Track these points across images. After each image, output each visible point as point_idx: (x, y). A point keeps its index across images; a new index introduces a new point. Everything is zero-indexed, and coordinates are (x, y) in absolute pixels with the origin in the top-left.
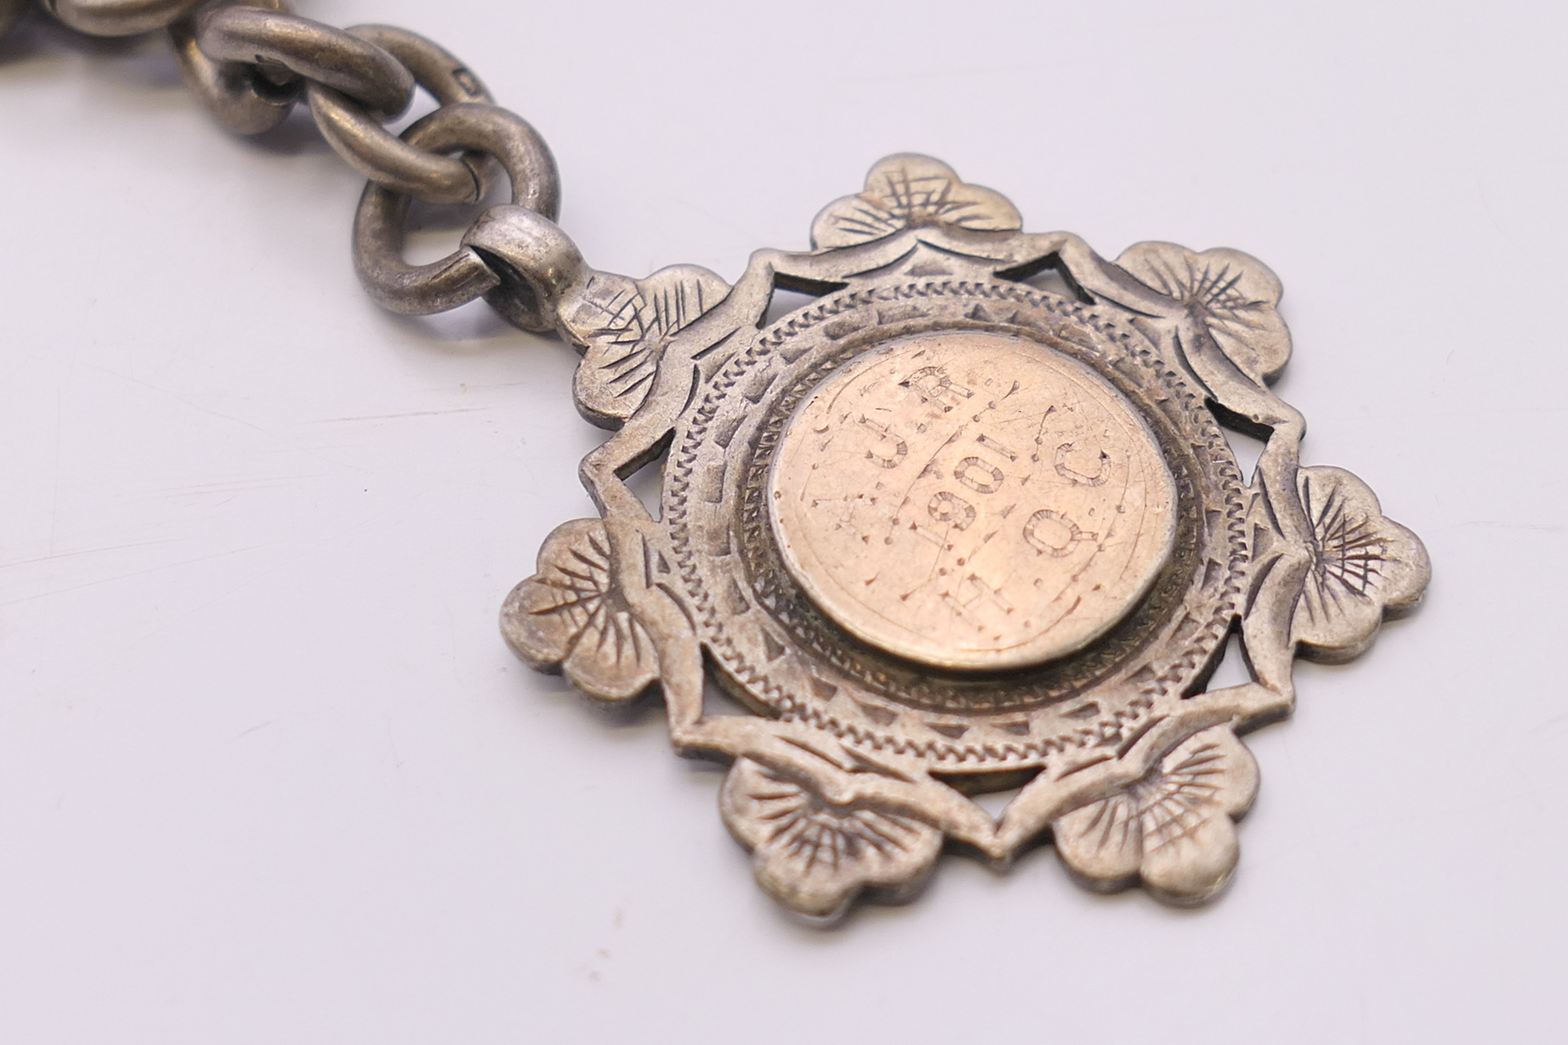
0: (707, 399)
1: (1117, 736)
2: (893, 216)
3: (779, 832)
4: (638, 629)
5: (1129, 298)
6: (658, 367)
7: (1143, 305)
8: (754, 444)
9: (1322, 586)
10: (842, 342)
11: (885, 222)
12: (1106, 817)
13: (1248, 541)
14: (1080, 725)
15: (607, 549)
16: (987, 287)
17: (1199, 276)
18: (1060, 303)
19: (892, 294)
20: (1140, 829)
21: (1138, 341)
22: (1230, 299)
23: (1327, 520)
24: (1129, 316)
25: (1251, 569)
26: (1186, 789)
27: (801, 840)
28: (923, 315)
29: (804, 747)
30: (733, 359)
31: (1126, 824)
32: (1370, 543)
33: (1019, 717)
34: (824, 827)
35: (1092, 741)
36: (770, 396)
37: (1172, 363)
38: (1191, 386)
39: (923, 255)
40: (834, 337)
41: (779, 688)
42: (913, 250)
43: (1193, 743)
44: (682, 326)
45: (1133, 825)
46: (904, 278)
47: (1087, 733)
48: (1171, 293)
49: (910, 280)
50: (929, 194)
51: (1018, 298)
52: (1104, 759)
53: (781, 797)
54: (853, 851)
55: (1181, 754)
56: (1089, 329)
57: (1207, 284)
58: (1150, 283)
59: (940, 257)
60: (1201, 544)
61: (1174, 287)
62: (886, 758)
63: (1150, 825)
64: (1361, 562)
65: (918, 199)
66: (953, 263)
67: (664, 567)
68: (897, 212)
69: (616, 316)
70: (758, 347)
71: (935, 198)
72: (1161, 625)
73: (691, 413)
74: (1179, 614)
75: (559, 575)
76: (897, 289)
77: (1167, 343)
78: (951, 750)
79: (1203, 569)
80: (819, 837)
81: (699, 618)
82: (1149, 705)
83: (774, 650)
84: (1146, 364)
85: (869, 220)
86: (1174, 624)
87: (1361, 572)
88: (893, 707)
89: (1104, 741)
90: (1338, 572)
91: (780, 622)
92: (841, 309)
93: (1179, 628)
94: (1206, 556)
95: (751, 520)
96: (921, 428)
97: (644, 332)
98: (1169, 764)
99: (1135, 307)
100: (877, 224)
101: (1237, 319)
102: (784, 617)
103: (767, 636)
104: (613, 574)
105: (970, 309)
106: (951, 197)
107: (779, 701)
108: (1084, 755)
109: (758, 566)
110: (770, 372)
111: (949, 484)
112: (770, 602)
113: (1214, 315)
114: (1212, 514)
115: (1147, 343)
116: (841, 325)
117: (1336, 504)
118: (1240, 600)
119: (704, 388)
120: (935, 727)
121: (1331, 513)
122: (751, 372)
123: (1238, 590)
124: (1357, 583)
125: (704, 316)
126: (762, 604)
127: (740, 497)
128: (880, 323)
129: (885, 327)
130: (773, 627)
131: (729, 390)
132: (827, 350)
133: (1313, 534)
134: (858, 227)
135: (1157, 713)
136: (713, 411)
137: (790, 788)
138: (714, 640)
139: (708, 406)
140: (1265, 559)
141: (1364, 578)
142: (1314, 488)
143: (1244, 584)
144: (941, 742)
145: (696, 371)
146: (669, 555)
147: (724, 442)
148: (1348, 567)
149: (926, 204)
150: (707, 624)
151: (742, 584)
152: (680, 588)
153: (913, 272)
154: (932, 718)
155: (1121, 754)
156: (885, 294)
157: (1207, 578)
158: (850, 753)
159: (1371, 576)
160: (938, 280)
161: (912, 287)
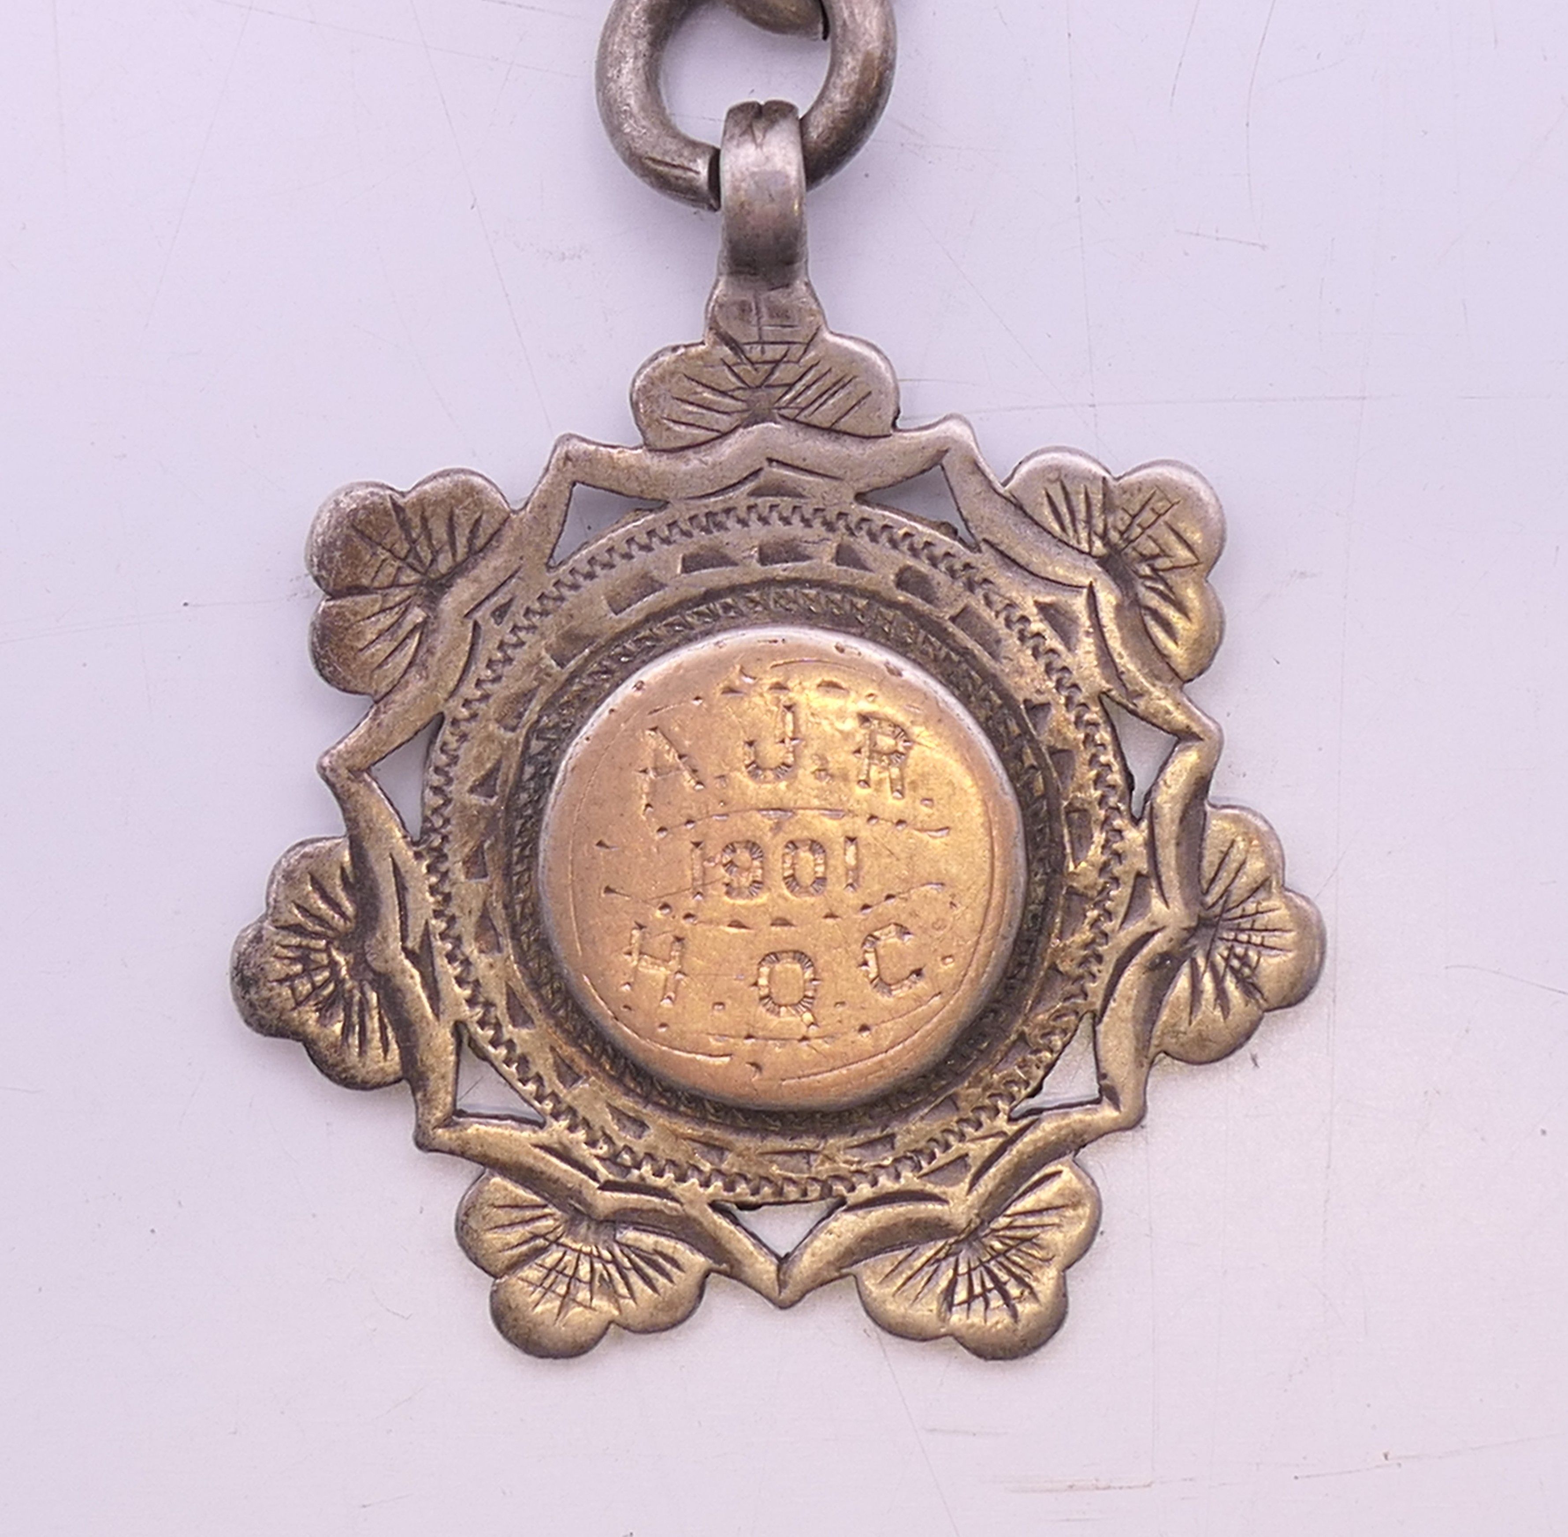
0: (728, 511)
1: (627, 1169)
2: (1104, 537)
3: (297, 929)
4: (414, 642)
5: (1168, 855)
6: (733, 430)
7: (1170, 874)
8: (710, 595)
9: (935, 1260)
10: (902, 597)
11: (1091, 532)
12: (528, 1214)
13: (942, 1158)
14: (613, 1128)
15: (480, 542)
16: (1080, 698)
17: (1251, 907)
18: (1113, 787)
19: (999, 607)
20: (543, 1250)
21: (1120, 894)
22: (1244, 960)
23: (1019, 1223)
24: (1144, 866)
25: (909, 1179)
26: (612, 1268)
27: (304, 956)
28: (994, 656)
29: (401, 889)
30: (796, 502)
31: (535, 1236)
32: (1020, 1280)
33: (582, 1064)
34: (333, 965)
35: (603, 1149)
36: (779, 570)
37: (1111, 952)
38: (1096, 987)
39: (1079, 604)
40: (901, 583)
41: (447, 821)
42: (1076, 588)
43: (667, 1244)
44: (801, 418)
45: (540, 1242)
46: (1030, 602)
47: (609, 1140)
48: (1207, 892)
49: (1031, 611)
50: (1163, 553)
51: (1088, 739)
52: (593, 1175)
53: (335, 905)
54: (326, 1008)
55: (646, 1241)
56: (1099, 837)
57: (1246, 924)
58: (1205, 864)
59: (1085, 621)
60: (904, 1114)
61: (1218, 889)
62: (448, 971)
63: (550, 1259)
64: (989, 1285)
65: (1146, 546)
66: (1087, 645)
67: (500, 613)
68: (1114, 536)
69: (762, 342)
70: (831, 515)
71: (1161, 563)
72: (781, 1134)
73: (700, 507)
74: (808, 1143)
75: (417, 521)
76: (1011, 605)
77: (1138, 927)
78: (498, 1026)
79: (877, 1134)
80: (320, 968)
81: (469, 690)
82: (682, 1178)
83: (485, 785)
84: (1094, 924)
85: (1082, 515)
86: (789, 1145)
87: (978, 1290)
88: (506, 941)
89: (611, 1160)
90: (963, 1269)
91: (521, 770)
92: (943, 567)
93: (791, 1153)
94: (895, 1127)
95: (616, 659)
96: (823, 771)
97: (765, 384)
98: (630, 1235)
99: (1163, 870)
100: (1081, 526)
101: (1219, 981)
102: (529, 770)
103: (496, 769)
104: (458, 570)
105: (1038, 699)
106: (1173, 578)
107: (435, 830)
108: (585, 1152)
109: (568, 704)
110: (810, 549)
111: (775, 844)
112: (536, 746)
113: (1208, 956)
114: (953, 1100)
115: (1122, 910)
116: (923, 579)
117: (1046, 1219)
118: (865, 1190)
119: (740, 497)
120: (511, 994)
121: (1031, 1220)
122: (797, 529)
123: (874, 1183)
124: (961, 1294)
125: (832, 431)
126: (527, 740)
127: (635, 628)
128: (953, 619)
129: (952, 628)
130: (509, 770)
131: (755, 524)
132: (881, 588)
133: (993, 1217)
134: (1063, 509)
135: (679, 1189)
136: (720, 526)
137: (349, 908)
138: (455, 722)
139: (721, 518)
140: (930, 1187)
141: (971, 1296)
142: (1051, 1186)
143: (886, 1183)
144: (500, 1011)
145: (756, 473)
146: (518, 609)
147: (691, 564)
148: (976, 1276)
149: (1146, 559)
150: (467, 703)
151: (535, 706)
152: (488, 648)
153: (1043, 608)
154: (520, 983)
155: (607, 1186)
156: (995, 598)
157: (870, 1144)
158: (427, 933)
159: (978, 1304)
160: (1053, 641)
161: (1024, 619)
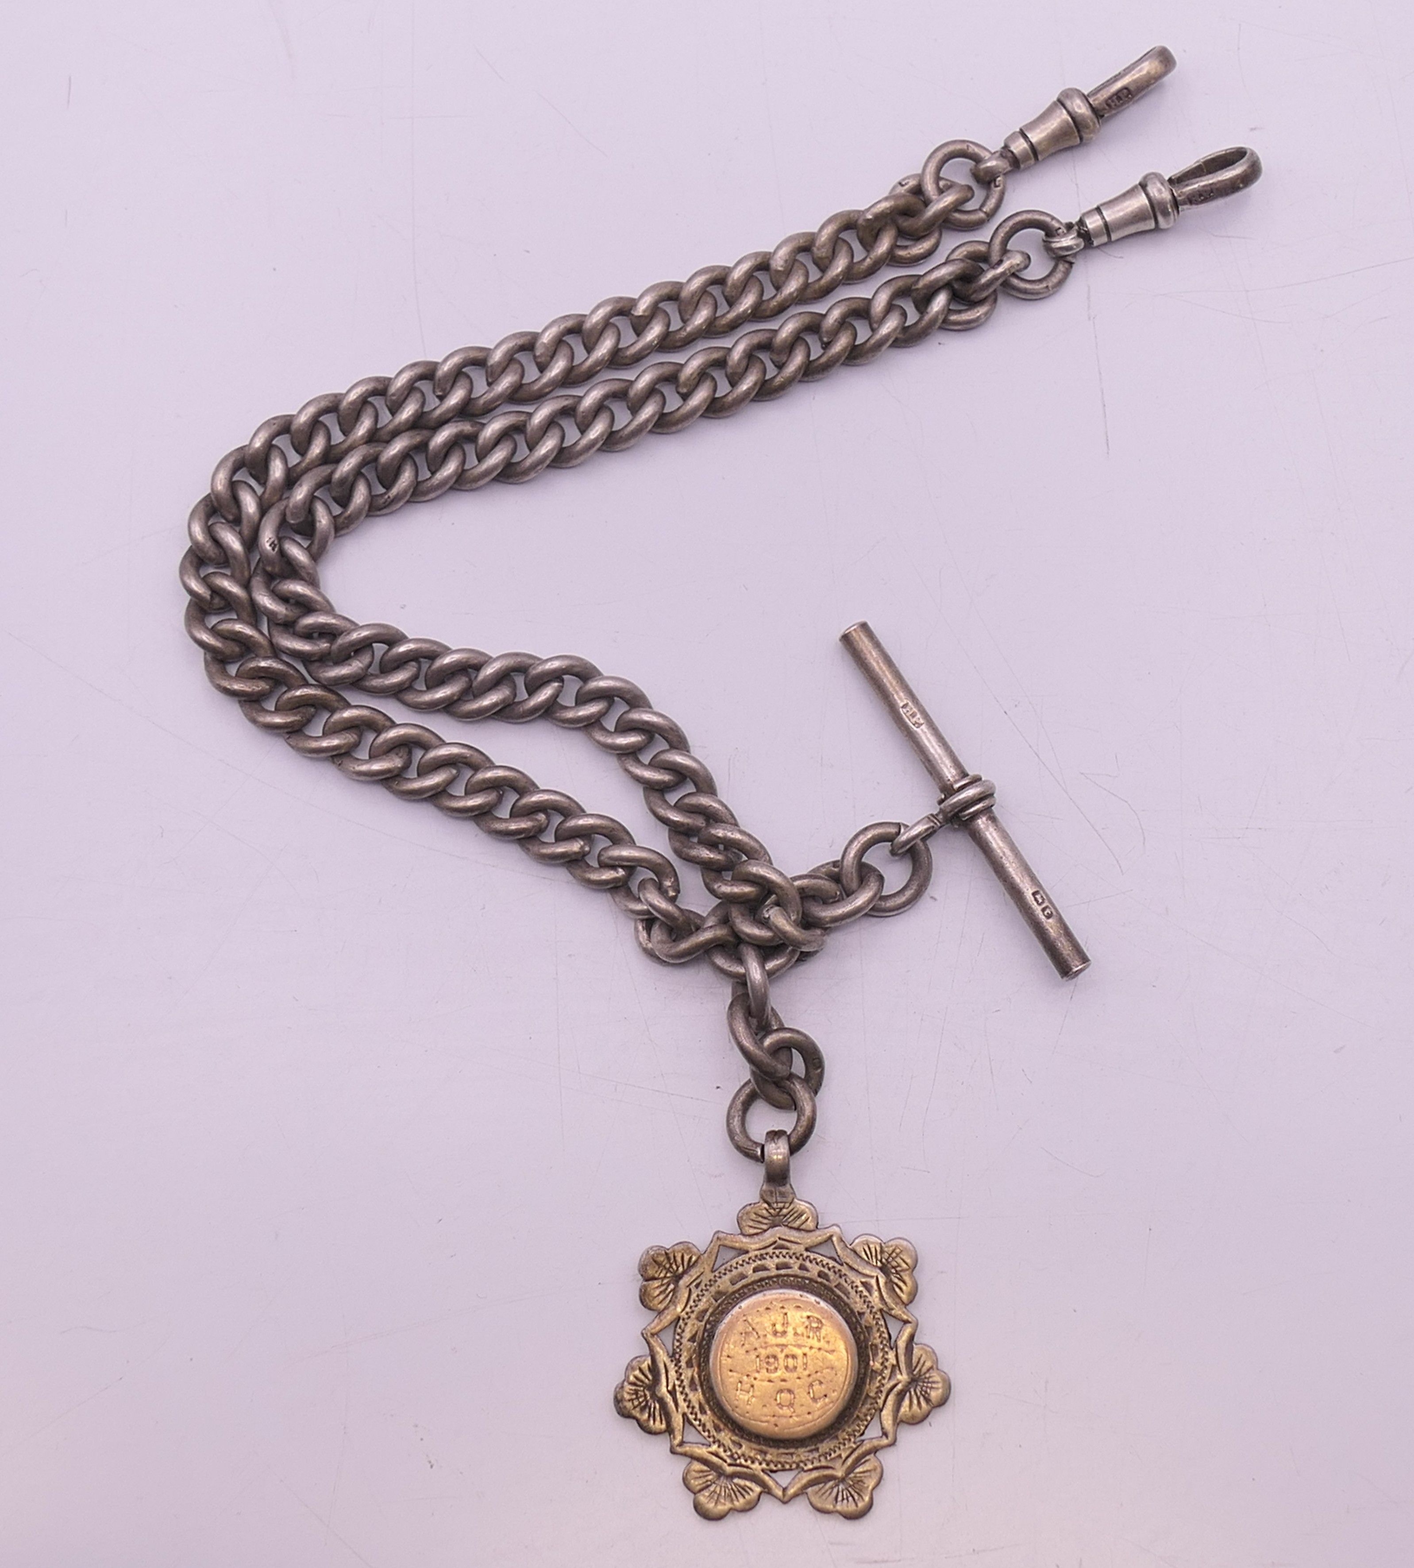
0: (767, 1254)
1: (736, 1460)
2: (881, 1261)
3: (634, 1384)
4: (671, 1294)
5: (902, 1358)
6: (768, 1229)
7: (903, 1365)
8: (762, 1280)
9: (832, 1488)
10: (819, 1280)
11: (877, 1259)
12: (705, 1474)
13: (833, 1455)
14: (731, 1446)
15: (691, 1264)
16: (874, 1310)
17: (927, 1375)
18: (885, 1338)
19: (849, 1282)
20: (708, 1486)
21: (887, 1372)
22: (926, 1392)
23: (858, 1475)
24: (895, 1362)
25: (824, 1463)
26: (732, 1491)
27: (636, 1392)
28: (848, 1298)
29: (667, 1372)
30: (787, 1251)
31: (707, 1481)
32: (858, 1494)
33: (722, 1426)
34: (645, 1395)
35: (729, 1453)
36: (782, 1272)
37: (885, 1390)
38: (880, 1402)
39: (873, 1282)
40: (819, 1276)
41: (681, 1350)
42: (872, 1277)
43: (748, 1483)
44: (789, 1225)
45: (709, 1483)
46: (858, 1281)
47: (730, 1450)
48: (914, 1370)
49: (859, 1284)
50: (899, 1266)
51: (877, 1323)
52: (725, 1461)
53: (646, 1377)
54: (642, 1410)
55: (742, 1482)
56: (881, 1354)
57: (926, 1380)
58: (913, 1361)
59: (875, 1287)
60: (822, 1441)
61: (917, 1370)
62: (680, 1398)
63: (712, 1489)
64: (849, 1495)
65: (894, 1264)
66: (876, 1294)
67: (697, 1286)
68: (884, 1260)
69: (777, 1203)
70: (798, 1255)
71: (898, 1269)
72: (784, 1448)
73: (757, 1253)
74: (792, 1450)
75: (672, 1258)
76: (853, 1282)
77: (892, 1383)
78: (696, 1414)
79: (813, 1447)
80: (641, 1396)
81: (688, 1309)
82: (753, 1462)
83: (692, 1339)
84: (880, 1381)
85: (874, 1254)
86: (786, 1451)
87: (845, 1497)
88: (699, 1388)
89: (731, 1456)
90: (840, 1490)
91: (704, 1334)
92: (832, 1270)
93: (787, 1454)
94: (819, 1445)
95: (733, 1299)
96: (796, 1334)
97: (778, 1215)
98: (736, 1480)
99: (900, 1363)
100: (874, 1258)
101: (918, 1399)
102: (706, 1334)
103: (697, 1332)
104: (685, 1272)
105: (861, 1311)
106: (902, 1274)
107: (677, 1353)
108: (723, 1454)
109: (718, 1314)
110: (792, 1266)
111: (781, 1356)
112: (708, 1326)
113: (915, 1391)
114: (837, 1437)
115: (888, 1377)
116: (826, 1275)
117: (866, 1474)
118: (810, 1466)
119: (770, 1250)
120: (700, 1404)
121: (861, 1475)
122: (787, 1259)
123: (813, 1463)
124: (840, 1498)
125: (798, 1229)
126: (706, 1324)
127: (739, 1290)
128: (836, 1287)
129: (835, 1289)
130: (700, 1334)
131: (775, 1258)
132: (813, 1277)
133: (850, 1473)
134: (868, 1253)
135: (753, 1466)
136: (765, 1259)
137: (650, 1377)
138: (683, 1319)
139: (765, 1256)
140: (830, 1464)
141: (843, 1499)
142: (867, 1464)
143: (816, 1464)
144: (697, 1409)
145: (775, 1242)
146: (703, 1285)
147: (755, 1270)
148: (844, 1493)
149: (894, 1267)
150: (687, 1313)
151: (708, 1313)
152: (694, 1296)
153: (862, 1283)
154: (703, 1401)
155: (730, 1465)
156: (848, 1280)
157: (811, 1451)
158: (674, 1386)
159: (845, 1501)
160: (865, 1293)
161: (857, 1287)
